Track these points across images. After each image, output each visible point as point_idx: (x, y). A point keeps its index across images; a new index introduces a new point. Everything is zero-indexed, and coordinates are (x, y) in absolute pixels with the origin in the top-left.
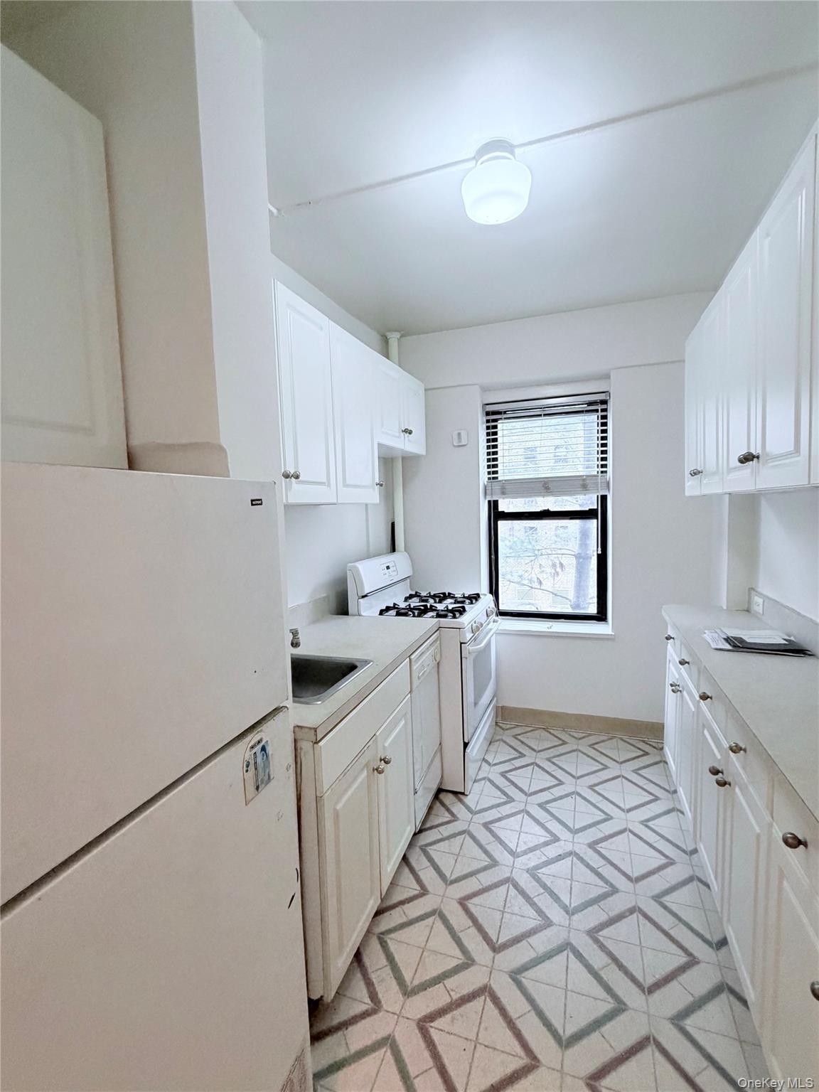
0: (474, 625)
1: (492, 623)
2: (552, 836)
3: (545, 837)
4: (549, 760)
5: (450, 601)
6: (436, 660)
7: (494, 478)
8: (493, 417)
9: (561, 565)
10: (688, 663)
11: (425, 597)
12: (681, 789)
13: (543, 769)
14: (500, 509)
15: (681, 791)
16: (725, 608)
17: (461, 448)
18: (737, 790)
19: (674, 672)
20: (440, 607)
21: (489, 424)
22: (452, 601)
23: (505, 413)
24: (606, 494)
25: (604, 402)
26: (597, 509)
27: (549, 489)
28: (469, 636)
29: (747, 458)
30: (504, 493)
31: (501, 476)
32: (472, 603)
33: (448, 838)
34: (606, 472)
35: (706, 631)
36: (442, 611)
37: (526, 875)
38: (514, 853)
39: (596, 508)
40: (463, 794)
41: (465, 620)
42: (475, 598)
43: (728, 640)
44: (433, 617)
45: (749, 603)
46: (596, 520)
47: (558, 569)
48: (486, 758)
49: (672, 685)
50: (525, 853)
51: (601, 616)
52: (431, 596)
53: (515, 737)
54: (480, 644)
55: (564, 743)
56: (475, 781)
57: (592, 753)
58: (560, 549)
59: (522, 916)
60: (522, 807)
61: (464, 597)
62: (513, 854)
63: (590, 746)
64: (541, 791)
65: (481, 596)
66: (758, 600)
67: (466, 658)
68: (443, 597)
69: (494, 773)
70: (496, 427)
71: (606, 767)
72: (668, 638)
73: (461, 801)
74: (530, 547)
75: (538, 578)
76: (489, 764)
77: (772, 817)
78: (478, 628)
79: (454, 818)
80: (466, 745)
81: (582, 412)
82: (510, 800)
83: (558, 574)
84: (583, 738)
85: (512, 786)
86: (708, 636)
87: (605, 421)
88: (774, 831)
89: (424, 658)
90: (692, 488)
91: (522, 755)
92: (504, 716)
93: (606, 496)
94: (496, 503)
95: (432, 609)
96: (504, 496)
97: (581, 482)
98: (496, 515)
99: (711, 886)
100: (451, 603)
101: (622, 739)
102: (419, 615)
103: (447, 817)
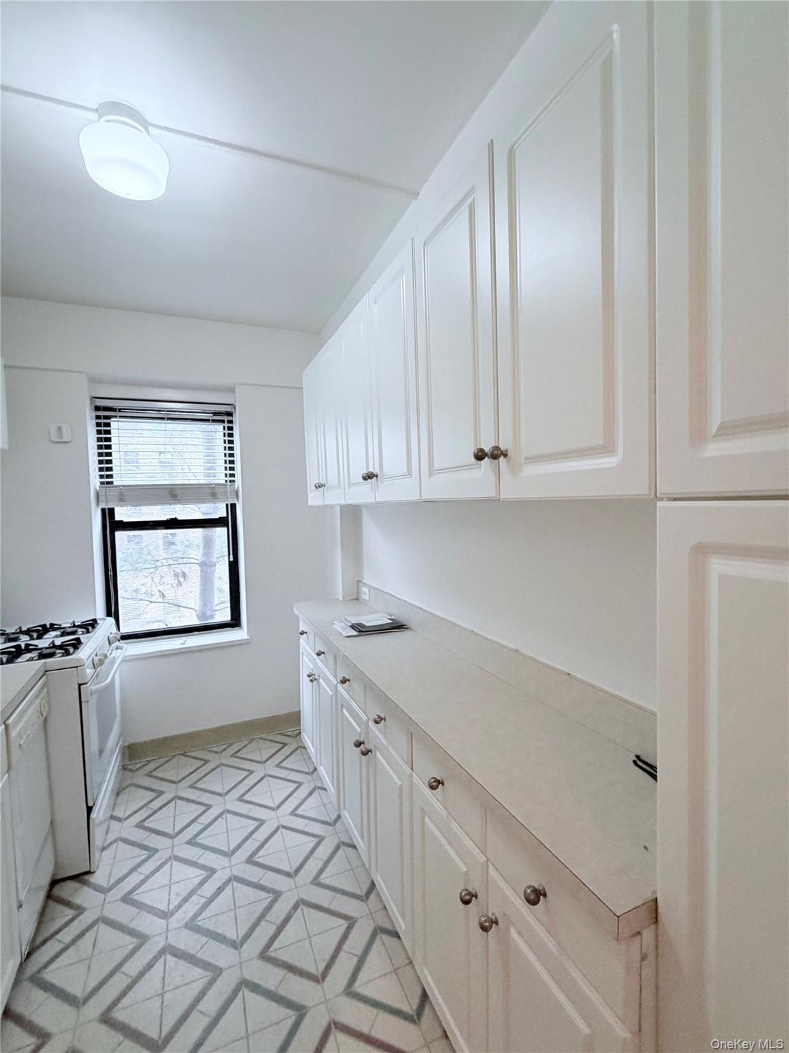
0: (96, 659)
1: (114, 651)
2: (206, 871)
3: (200, 874)
4: (192, 787)
5: (53, 633)
6: (42, 715)
7: (108, 483)
8: (105, 414)
9: (184, 575)
10: (323, 653)
11: (13, 633)
12: (322, 768)
13: (188, 800)
14: (117, 518)
15: (322, 770)
16: (341, 599)
17: (63, 445)
18: (378, 754)
19: (308, 662)
20: (43, 643)
21: (99, 421)
22: (58, 633)
23: (120, 410)
24: (234, 502)
25: (230, 414)
26: (227, 517)
27: (176, 496)
28: (89, 671)
29: (369, 476)
30: (122, 500)
31: (117, 481)
32: (88, 632)
33: (74, 941)
34: (234, 481)
35: (335, 622)
36: (47, 648)
37: (185, 933)
38: (167, 913)
39: (225, 515)
40: (89, 873)
41: (83, 654)
42: (90, 625)
43: (353, 627)
44: (31, 659)
45: (358, 593)
46: (225, 529)
47: (181, 579)
48: (115, 814)
49: (309, 676)
50: (180, 906)
51: (235, 622)
52: (21, 632)
53: (149, 775)
54: (106, 680)
55: (206, 761)
56: (104, 849)
57: (236, 762)
58: (182, 558)
59: (186, 984)
60: (169, 853)
61: (74, 626)
62: (165, 915)
63: (232, 756)
64: (188, 825)
65: (98, 622)
66: (365, 589)
67: (88, 701)
68: (43, 630)
69: (127, 829)
70: (108, 425)
71: (251, 772)
72: (302, 633)
73: (86, 883)
74: (149, 558)
75: (160, 591)
76: (119, 820)
77: (412, 769)
78: (101, 662)
79: (80, 910)
80: (89, 810)
81: (208, 420)
82: (152, 851)
83: (181, 585)
84: (225, 750)
85: (153, 835)
86: (338, 626)
87: (231, 432)
88: (414, 780)
89: (26, 717)
90: (314, 499)
91: (160, 793)
92: (133, 754)
93: (235, 504)
94: (112, 511)
95: (28, 649)
96: (122, 503)
97: (210, 490)
98: (111, 525)
99: (357, 847)
100: (57, 636)
101: (261, 739)
102: (9, 661)
103: (70, 913)
